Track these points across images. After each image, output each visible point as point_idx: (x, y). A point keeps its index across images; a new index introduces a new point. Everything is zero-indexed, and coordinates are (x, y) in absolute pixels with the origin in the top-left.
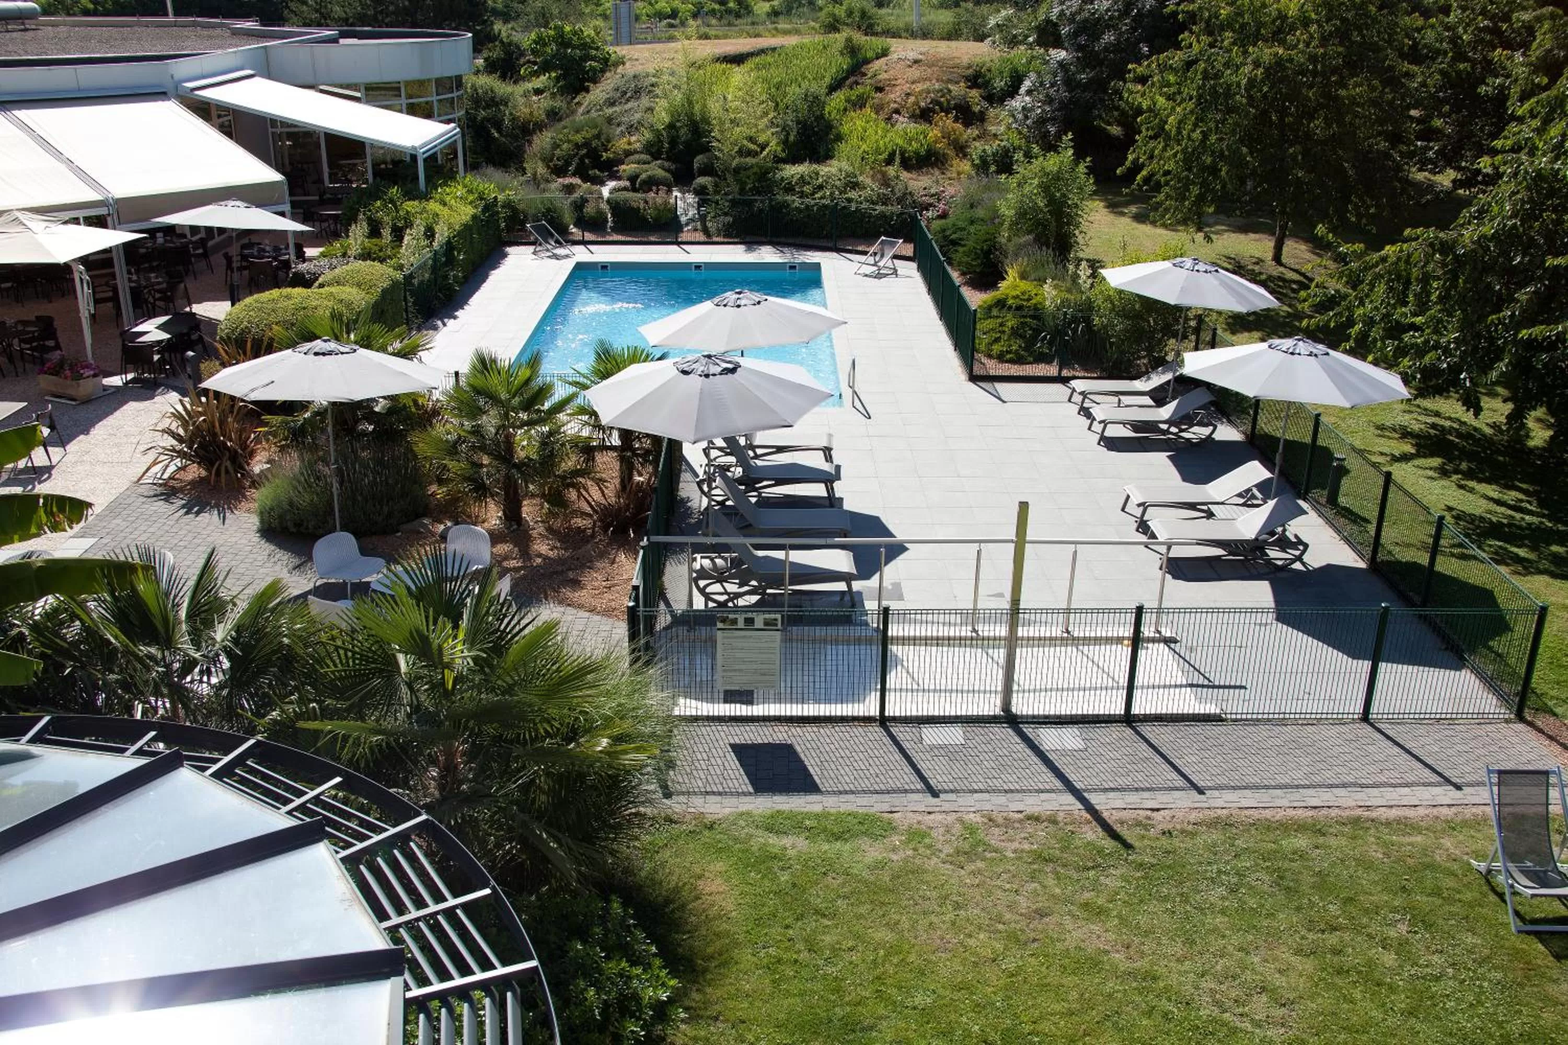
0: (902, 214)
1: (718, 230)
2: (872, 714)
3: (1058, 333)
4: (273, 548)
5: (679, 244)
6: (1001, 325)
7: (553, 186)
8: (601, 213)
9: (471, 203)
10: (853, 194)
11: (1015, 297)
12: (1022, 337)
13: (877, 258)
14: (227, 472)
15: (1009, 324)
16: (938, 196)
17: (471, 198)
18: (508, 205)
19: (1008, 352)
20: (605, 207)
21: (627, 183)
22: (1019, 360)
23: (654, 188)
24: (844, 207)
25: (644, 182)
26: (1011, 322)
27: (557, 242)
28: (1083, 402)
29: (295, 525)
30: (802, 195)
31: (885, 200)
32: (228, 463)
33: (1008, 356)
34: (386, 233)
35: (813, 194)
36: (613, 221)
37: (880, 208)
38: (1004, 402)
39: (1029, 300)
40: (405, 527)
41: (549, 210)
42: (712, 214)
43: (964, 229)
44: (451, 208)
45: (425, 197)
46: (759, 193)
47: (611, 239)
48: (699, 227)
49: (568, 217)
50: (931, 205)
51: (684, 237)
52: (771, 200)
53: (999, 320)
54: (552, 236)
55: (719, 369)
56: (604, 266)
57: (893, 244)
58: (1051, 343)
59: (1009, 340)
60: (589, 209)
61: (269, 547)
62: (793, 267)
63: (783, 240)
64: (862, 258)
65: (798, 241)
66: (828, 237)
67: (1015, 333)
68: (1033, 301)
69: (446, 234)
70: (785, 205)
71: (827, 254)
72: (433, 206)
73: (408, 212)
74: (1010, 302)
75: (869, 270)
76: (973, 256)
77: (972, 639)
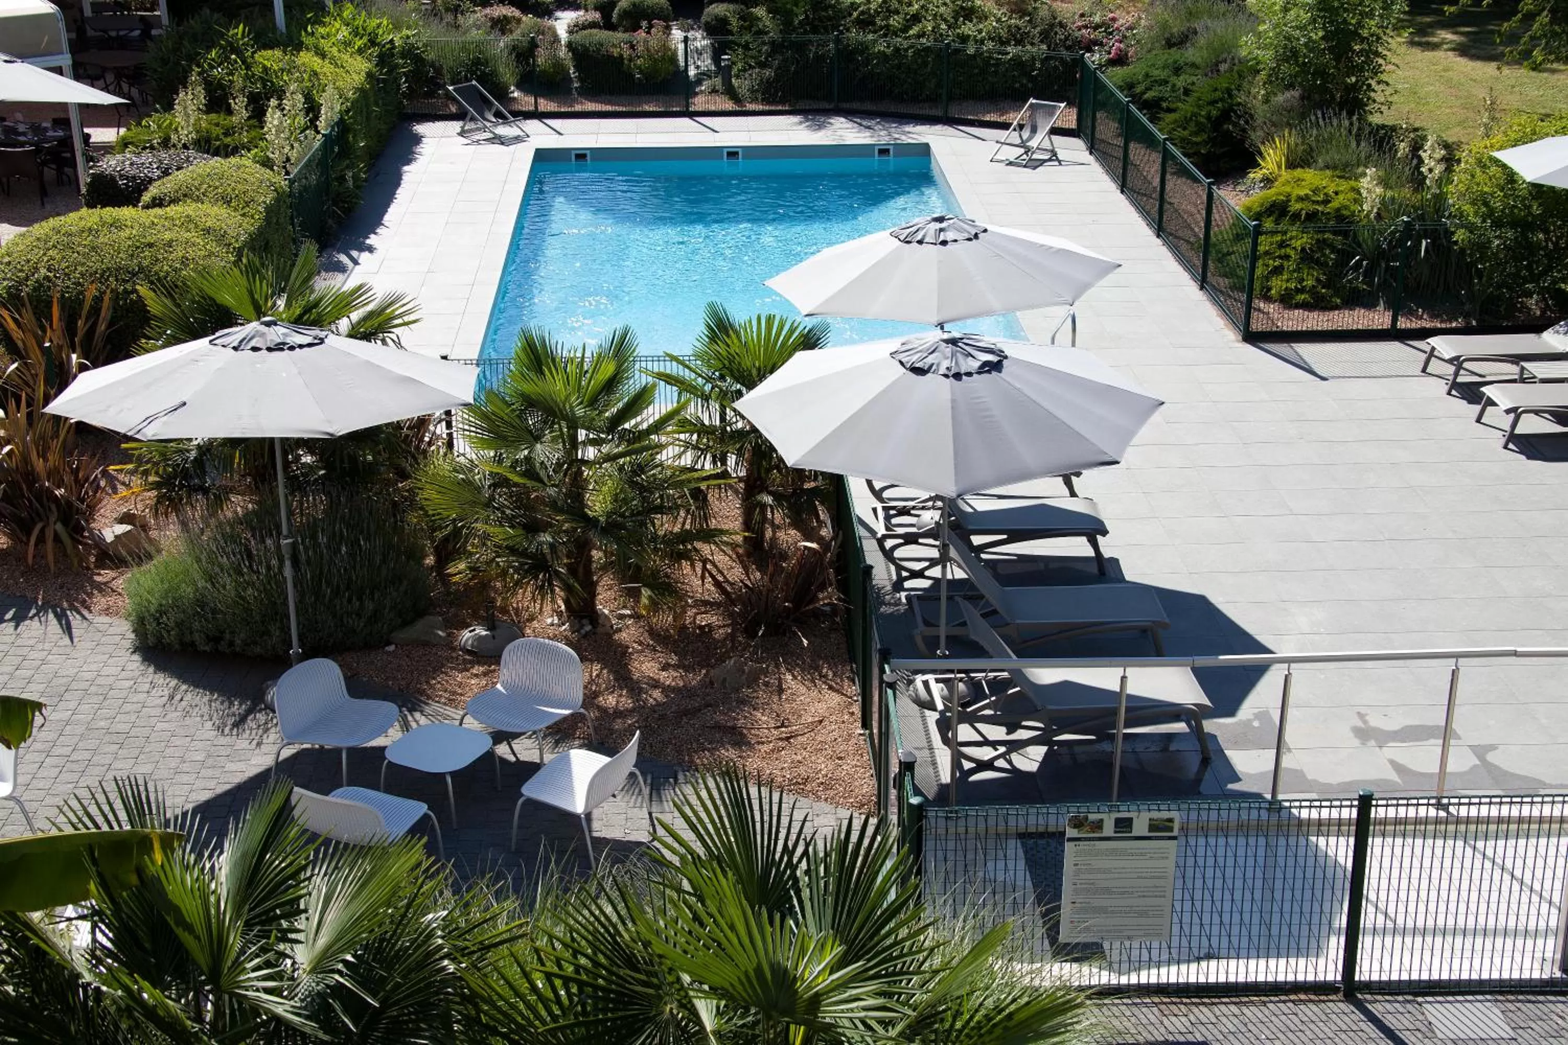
0: (1048, 58)
1: (752, 91)
2: (1330, 977)
3: (1378, 256)
4: (174, 682)
5: (692, 115)
6: (1282, 245)
7: (471, 19)
8: (558, 66)
9: (360, 51)
10: (968, 29)
11: (1300, 199)
12: (1321, 264)
13: (1026, 134)
14: (57, 538)
15: (1298, 244)
16: (1106, 27)
17: (359, 43)
18: (409, 52)
19: (1298, 291)
20: (563, 53)
21: (596, 16)
22: (1318, 304)
23: (644, 24)
24: (957, 51)
25: (625, 14)
26: (1301, 240)
27: (498, 115)
28: (1456, 374)
29: (209, 639)
30: (888, 31)
31: (1018, 37)
32: (59, 527)
33: (1301, 297)
34: (239, 105)
35: (906, 29)
36: (580, 79)
37: (1012, 50)
38: (1323, 379)
39: (1326, 202)
40: (402, 635)
41: (477, 62)
42: (740, 65)
43: (1166, 82)
44: (334, 62)
45: (293, 44)
46: (815, 30)
47: (578, 108)
48: (719, 87)
49: (507, 73)
50: (1096, 43)
51: (699, 103)
52: (838, 41)
53: (1278, 238)
54: (489, 104)
55: (977, 364)
56: (581, 155)
57: (1051, 111)
58: (1369, 274)
59: (1298, 270)
60: (542, 58)
61: (165, 683)
62: (884, 152)
63: (855, 105)
64: (1002, 134)
65: (882, 107)
66: (933, 100)
67: (1307, 258)
68: (1335, 204)
69: (338, 108)
70: (863, 48)
71: (938, 128)
72: (306, 58)
73: (265, 69)
74: (1295, 206)
75: (1014, 153)
76: (1192, 127)
77: (1437, 821)
